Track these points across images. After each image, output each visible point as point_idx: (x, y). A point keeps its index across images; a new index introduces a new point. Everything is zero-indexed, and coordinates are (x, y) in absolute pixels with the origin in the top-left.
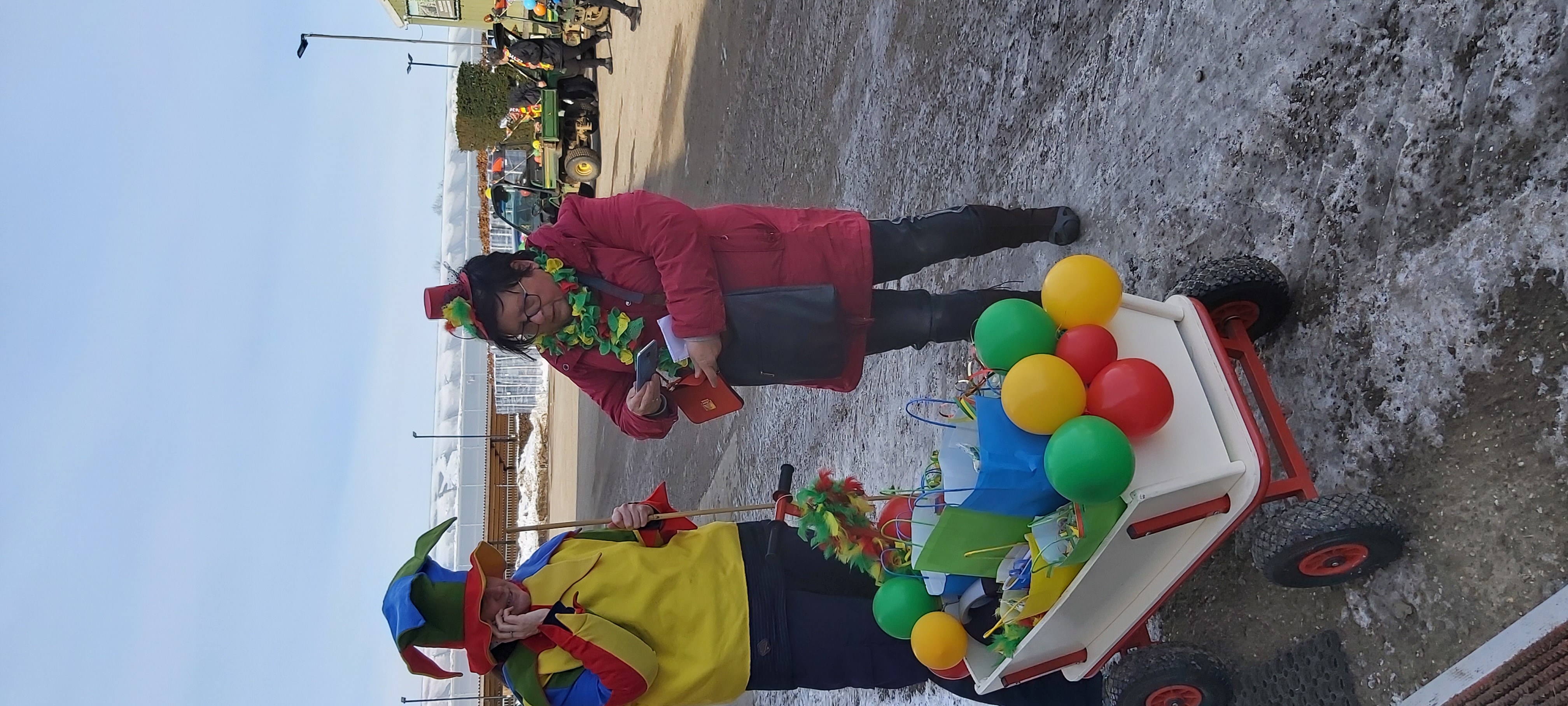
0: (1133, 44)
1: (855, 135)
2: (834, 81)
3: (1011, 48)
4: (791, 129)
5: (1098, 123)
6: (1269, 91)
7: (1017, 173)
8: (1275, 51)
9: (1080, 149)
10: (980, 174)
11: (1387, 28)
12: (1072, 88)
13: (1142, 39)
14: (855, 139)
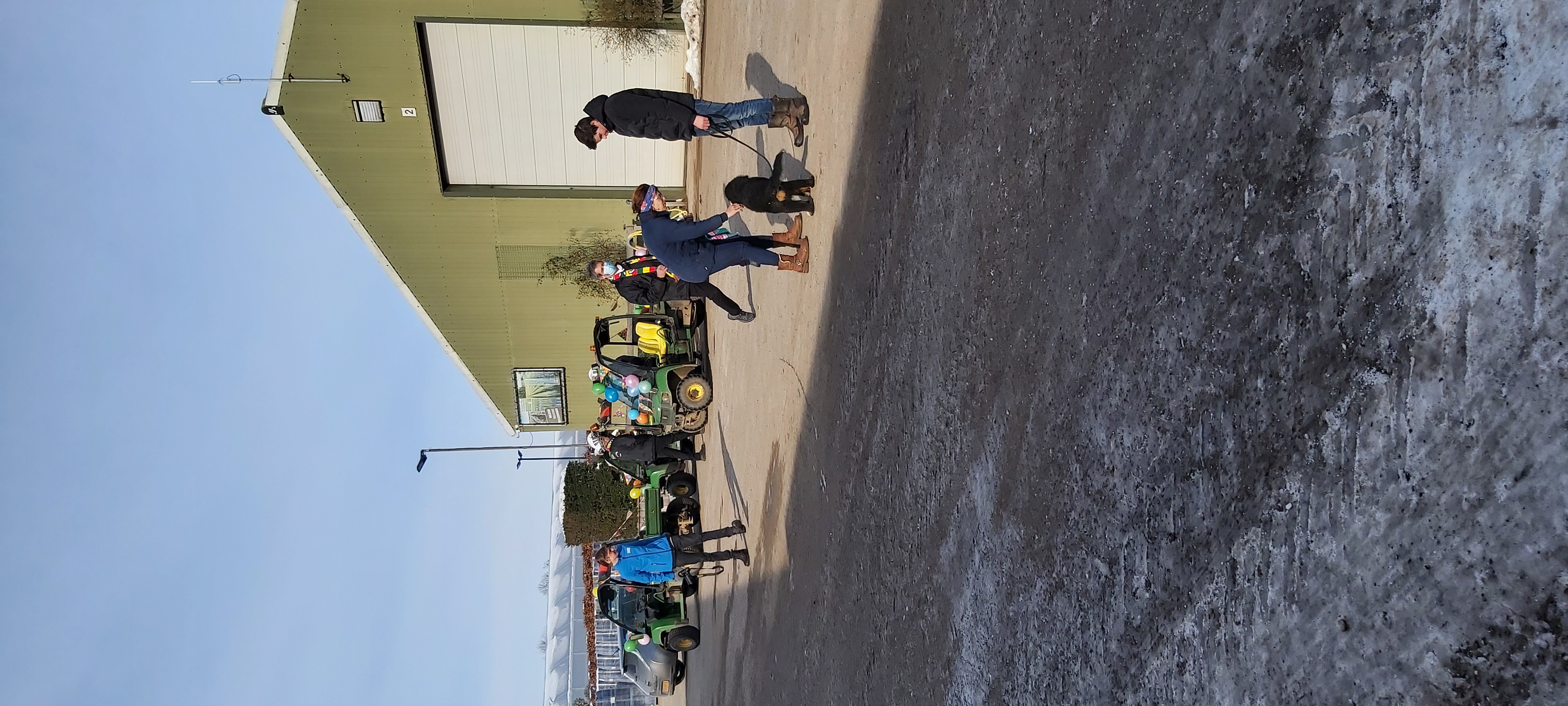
0: (1261, 574)
1: (968, 593)
2: (940, 534)
3: (1126, 546)
4: (899, 569)
5: (1237, 646)
6: (1427, 659)
7: (1153, 678)
8: (1424, 617)
9: (1220, 670)
10: (1112, 668)
11: (1547, 621)
12: (1201, 604)
13: (1270, 571)
14: (969, 596)
